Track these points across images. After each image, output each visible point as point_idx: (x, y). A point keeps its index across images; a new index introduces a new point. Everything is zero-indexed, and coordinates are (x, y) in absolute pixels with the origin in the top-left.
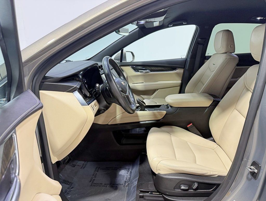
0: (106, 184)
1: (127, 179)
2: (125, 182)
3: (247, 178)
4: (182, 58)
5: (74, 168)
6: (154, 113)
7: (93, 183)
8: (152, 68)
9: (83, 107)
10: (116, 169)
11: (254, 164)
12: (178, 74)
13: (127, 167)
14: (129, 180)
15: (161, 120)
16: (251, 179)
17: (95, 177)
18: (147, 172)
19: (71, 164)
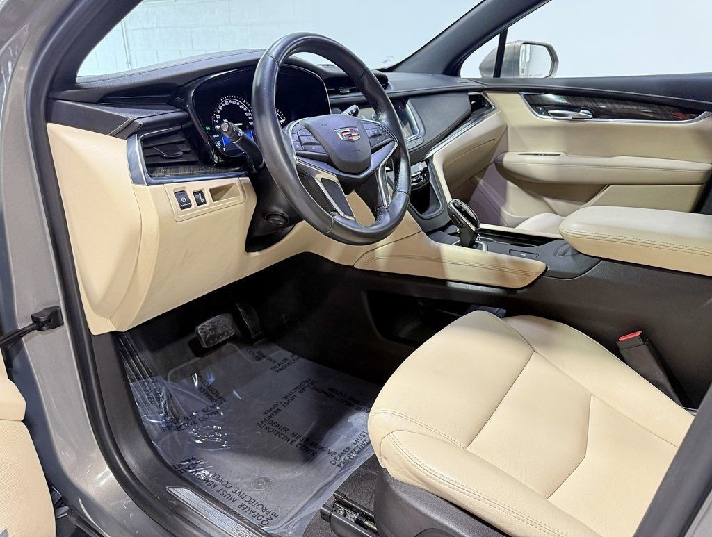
0: (295, 435)
1: (355, 443)
2: (347, 449)
5: (257, 362)
7: (269, 421)
8: (601, 105)
9: (134, 188)
10: (352, 402)
14: (357, 450)
15: (519, 292)
17: (286, 404)
19: (255, 351)
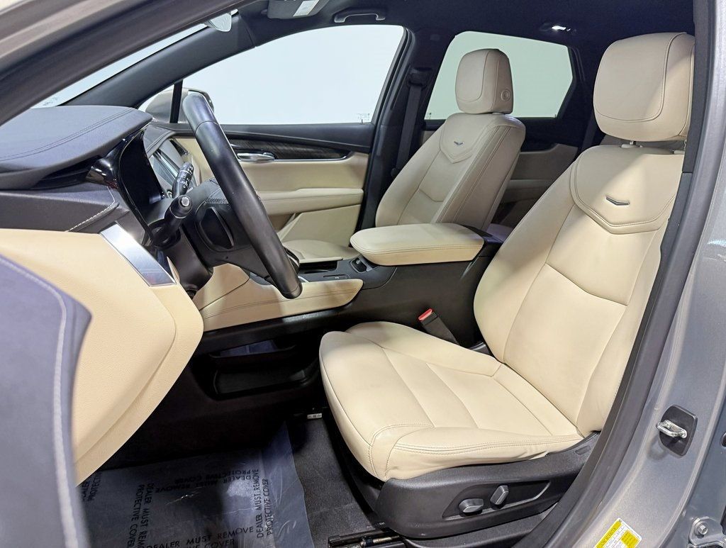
0: (193, 541)
1: (260, 508)
2: (259, 517)
3: (651, 454)
4: (362, 123)
6: (327, 287)
8: (280, 148)
9: (155, 291)
10: (213, 480)
11: (671, 414)
12: (353, 168)
13: (248, 468)
14: (268, 511)
15: (348, 306)
16: (663, 456)
17: (145, 523)
18: (324, 474)
